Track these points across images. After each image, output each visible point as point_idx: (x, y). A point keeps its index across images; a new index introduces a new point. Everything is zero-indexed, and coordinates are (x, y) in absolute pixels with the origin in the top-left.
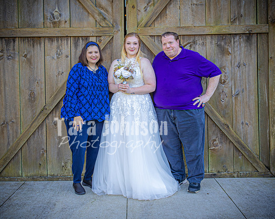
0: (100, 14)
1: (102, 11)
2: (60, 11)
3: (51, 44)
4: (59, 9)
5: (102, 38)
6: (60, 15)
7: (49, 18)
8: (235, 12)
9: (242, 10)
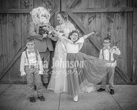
0: (48, 1)
3: (24, 17)
8: (116, 0)
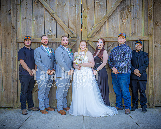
0: (70, 31)
1: (71, 30)
2: (52, 30)
4: (51, 29)
5: (71, 43)
6: (52, 32)
7: (47, 33)
8: (133, 30)
9: (136, 30)
